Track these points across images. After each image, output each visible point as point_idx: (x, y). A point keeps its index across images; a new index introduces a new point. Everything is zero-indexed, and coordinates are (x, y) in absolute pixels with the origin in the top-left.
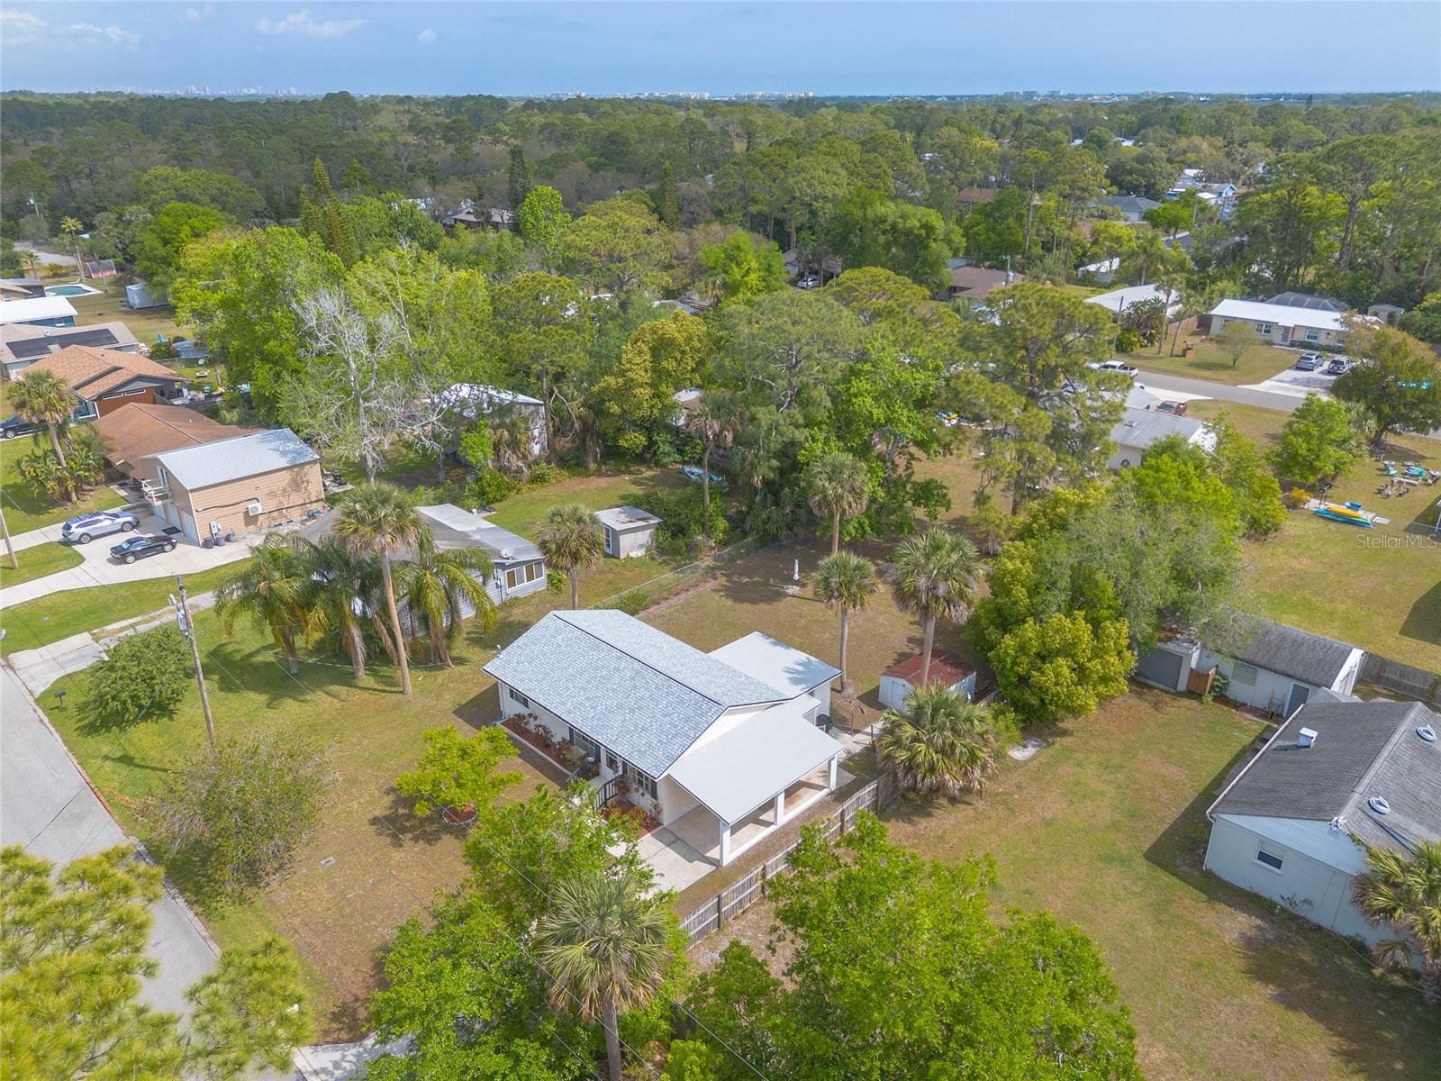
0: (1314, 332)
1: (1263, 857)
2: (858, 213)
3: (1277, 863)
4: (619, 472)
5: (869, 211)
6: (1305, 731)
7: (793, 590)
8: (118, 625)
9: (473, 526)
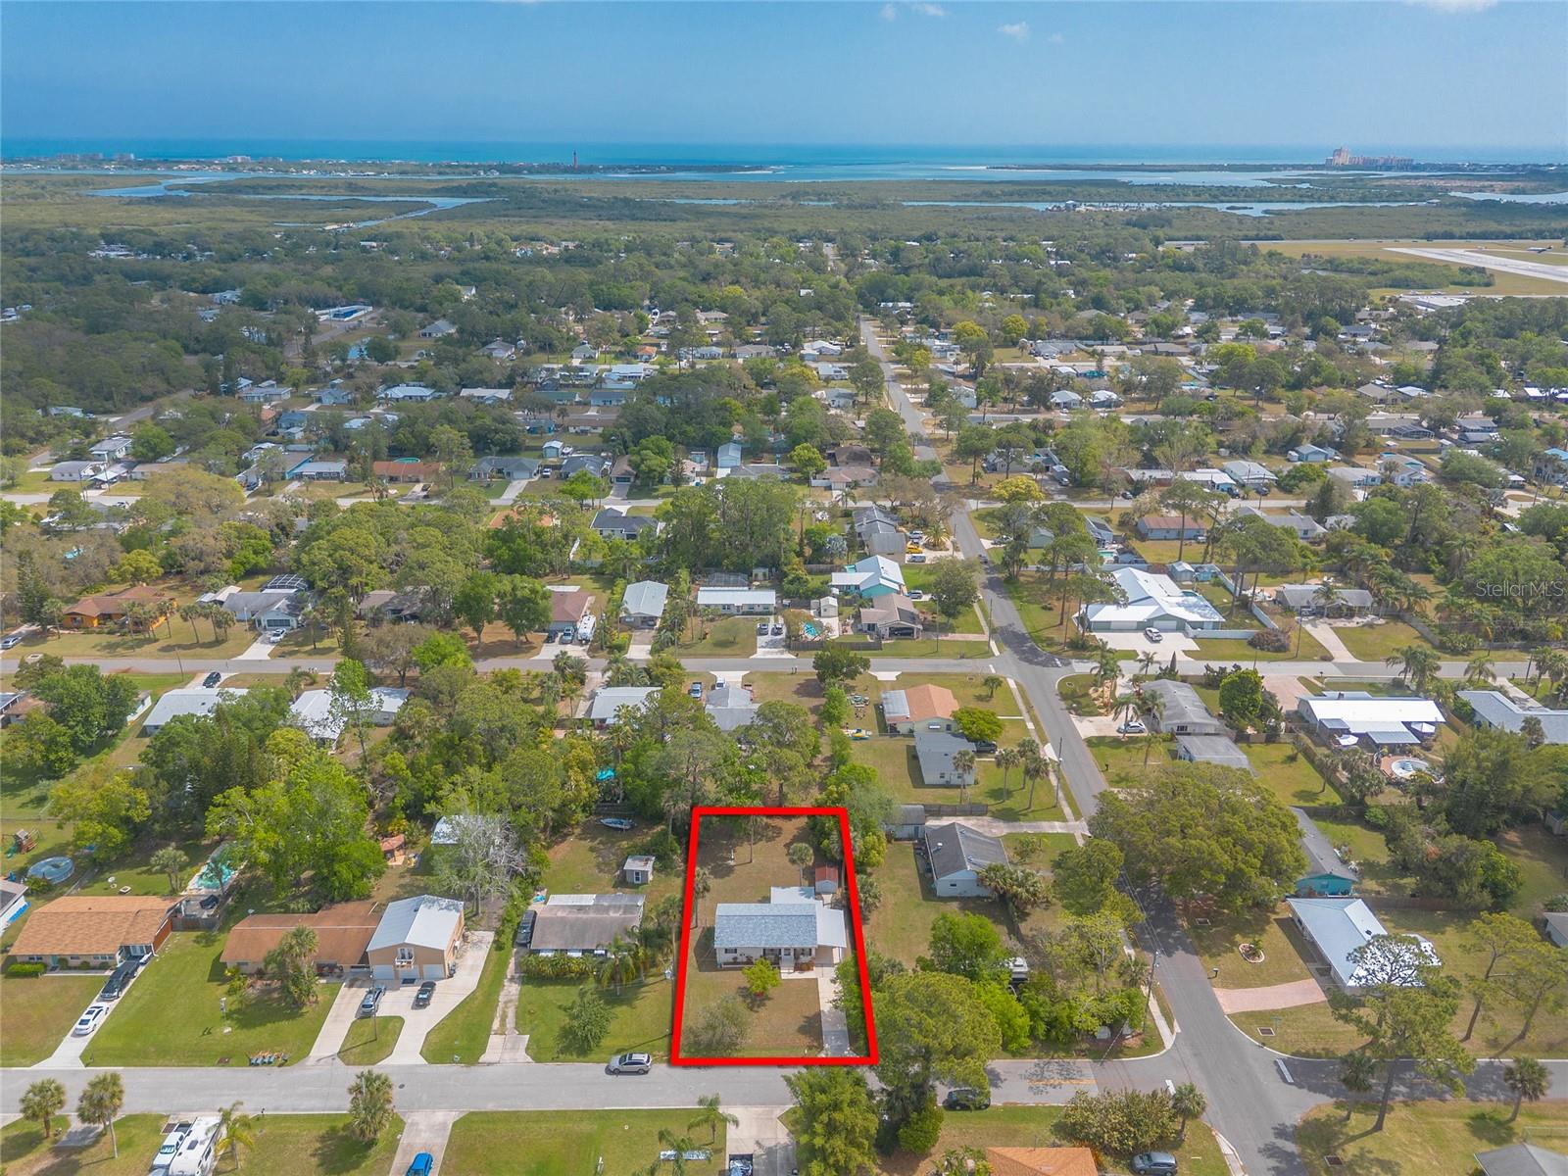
0: (752, 606)
1: (952, 885)
3: (955, 885)
4: (566, 838)
6: (939, 844)
7: (732, 863)
8: (496, 1025)
9: (588, 899)
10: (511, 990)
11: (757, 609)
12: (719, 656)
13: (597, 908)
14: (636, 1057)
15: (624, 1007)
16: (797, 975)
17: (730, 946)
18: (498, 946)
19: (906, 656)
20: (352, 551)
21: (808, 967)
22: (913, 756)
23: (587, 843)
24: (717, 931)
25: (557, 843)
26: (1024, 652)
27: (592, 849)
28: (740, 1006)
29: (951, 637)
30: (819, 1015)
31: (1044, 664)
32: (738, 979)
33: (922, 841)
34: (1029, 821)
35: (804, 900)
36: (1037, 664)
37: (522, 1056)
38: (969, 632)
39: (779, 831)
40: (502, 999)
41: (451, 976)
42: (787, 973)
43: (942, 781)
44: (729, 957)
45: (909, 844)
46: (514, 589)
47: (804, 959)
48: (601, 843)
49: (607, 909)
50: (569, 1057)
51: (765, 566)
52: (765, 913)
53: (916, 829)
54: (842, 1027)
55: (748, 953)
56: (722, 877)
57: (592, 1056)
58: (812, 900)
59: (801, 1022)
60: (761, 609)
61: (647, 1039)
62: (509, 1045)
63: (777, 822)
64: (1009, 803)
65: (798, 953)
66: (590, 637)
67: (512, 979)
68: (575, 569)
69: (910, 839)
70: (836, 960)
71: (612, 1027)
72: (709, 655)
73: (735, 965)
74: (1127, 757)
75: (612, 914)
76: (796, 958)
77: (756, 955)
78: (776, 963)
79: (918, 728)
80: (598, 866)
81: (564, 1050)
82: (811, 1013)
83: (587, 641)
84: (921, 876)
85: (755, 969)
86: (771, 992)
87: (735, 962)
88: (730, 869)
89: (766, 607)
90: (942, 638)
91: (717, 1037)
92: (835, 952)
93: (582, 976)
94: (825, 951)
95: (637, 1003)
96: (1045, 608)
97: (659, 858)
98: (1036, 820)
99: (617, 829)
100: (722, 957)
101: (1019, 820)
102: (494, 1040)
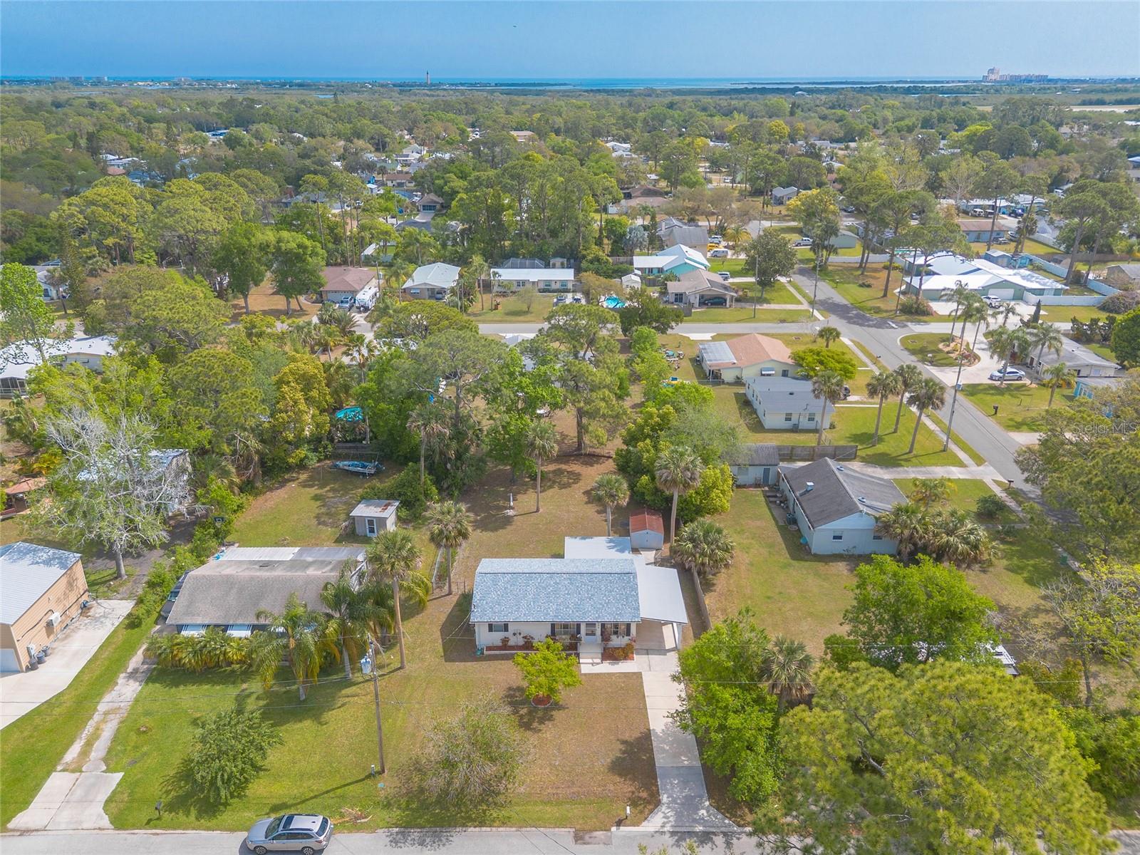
0: (548, 283)
1: (835, 538)
2: (245, 242)
3: (840, 538)
4: (283, 483)
5: (253, 239)
6: (809, 484)
7: (511, 512)
8: (72, 754)
9: (287, 554)
10: (126, 691)
11: (554, 287)
12: (511, 322)
13: (294, 564)
14: (300, 823)
15: (307, 723)
16: (607, 668)
17: (497, 619)
18: (133, 622)
19: (721, 322)
20: (106, 207)
21: (623, 654)
22: (745, 403)
23: (314, 491)
24: (476, 599)
25: (271, 490)
26: (851, 318)
27: (316, 498)
28: (504, 724)
29: (765, 306)
30: (647, 736)
31: (879, 326)
32: (507, 674)
33: (775, 488)
34: (916, 466)
35: (614, 554)
36: (869, 326)
37: (96, 815)
38: (785, 303)
39: (577, 477)
40: (102, 707)
41: (32, 667)
42: (590, 664)
43: (788, 425)
44: (496, 638)
45: (758, 491)
46: (279, 241)
47: (617, 641)
48: (332, 490)
49: (309, 565)
50: (181, 817)
51: (562, 257)
52: (554, 569)
53: (766, 472)
54: (689, 760)
55: (526, 630)
56: (495, 529)
57: (226, 817)
58: (627, 555)
59: (616, 751)
60: (558, 286)
61: (337, 781)
62: (79, 793)
63: (575, 467)
64: (880, 448)
65: (609, 631)
66: (371, 305)
67: (133, 675)
68: (368, 262)
69: (757, 485)
70: (669, 644)
71: (274, 758)
72: (500, 322)
73: (504, 650)
74: (1016, 401)
75: (311, 572)
76: (605, 638)
77: (540, 634)
78: (573, 648)
79: (747, 375)
80: (318, 517)
81: (178, 804)
82: (632, 735)
83: (366, 309)
84: (782, 530)
85: (536, 656)
86: (562, 696)
87: (505, 645)
88: (508, 521)
89: (564, 283)
90: (758, 307)
91: (457, 783)
92: (667, 631)
93: (248, 668)
94: (652, 628)
95: (328, 716)
96: (862, 286)
97: (407, 504)
98: (921, 464)
99: (357, 474)
100: (484, 638)
101: (901, 466)
102: (57, 782)
